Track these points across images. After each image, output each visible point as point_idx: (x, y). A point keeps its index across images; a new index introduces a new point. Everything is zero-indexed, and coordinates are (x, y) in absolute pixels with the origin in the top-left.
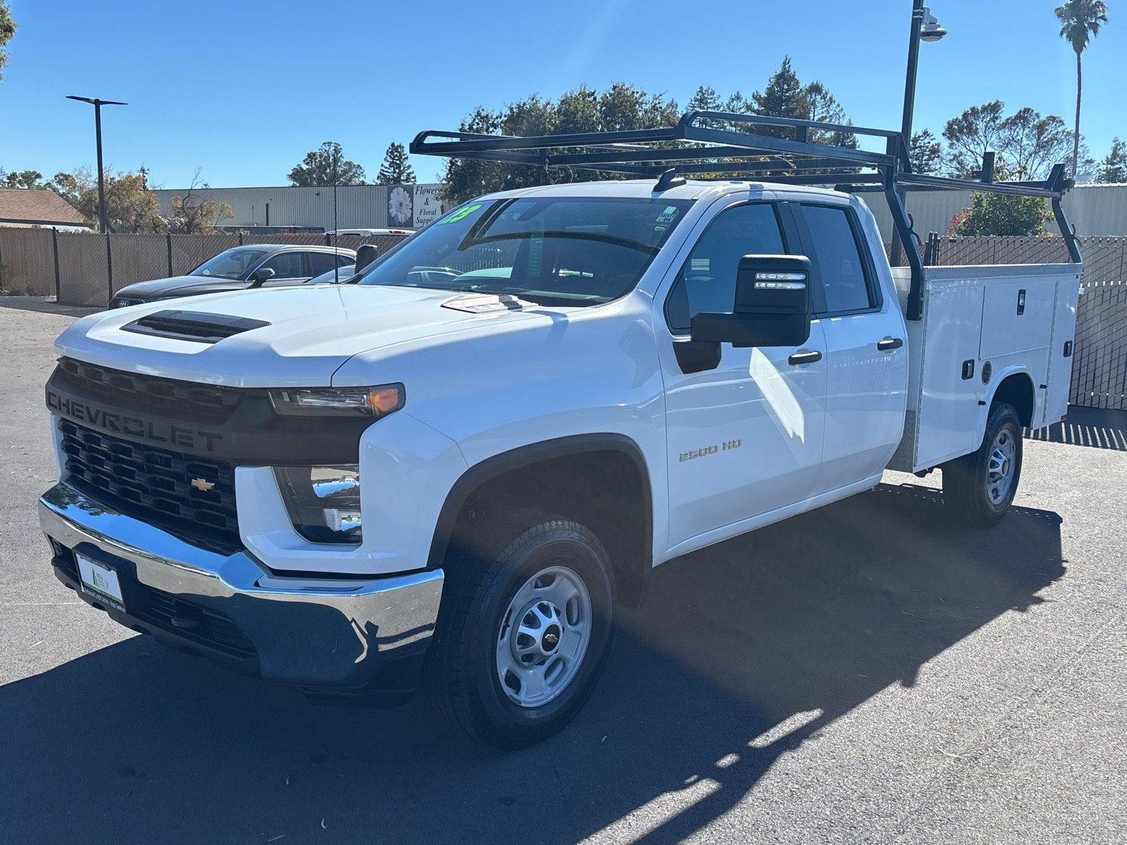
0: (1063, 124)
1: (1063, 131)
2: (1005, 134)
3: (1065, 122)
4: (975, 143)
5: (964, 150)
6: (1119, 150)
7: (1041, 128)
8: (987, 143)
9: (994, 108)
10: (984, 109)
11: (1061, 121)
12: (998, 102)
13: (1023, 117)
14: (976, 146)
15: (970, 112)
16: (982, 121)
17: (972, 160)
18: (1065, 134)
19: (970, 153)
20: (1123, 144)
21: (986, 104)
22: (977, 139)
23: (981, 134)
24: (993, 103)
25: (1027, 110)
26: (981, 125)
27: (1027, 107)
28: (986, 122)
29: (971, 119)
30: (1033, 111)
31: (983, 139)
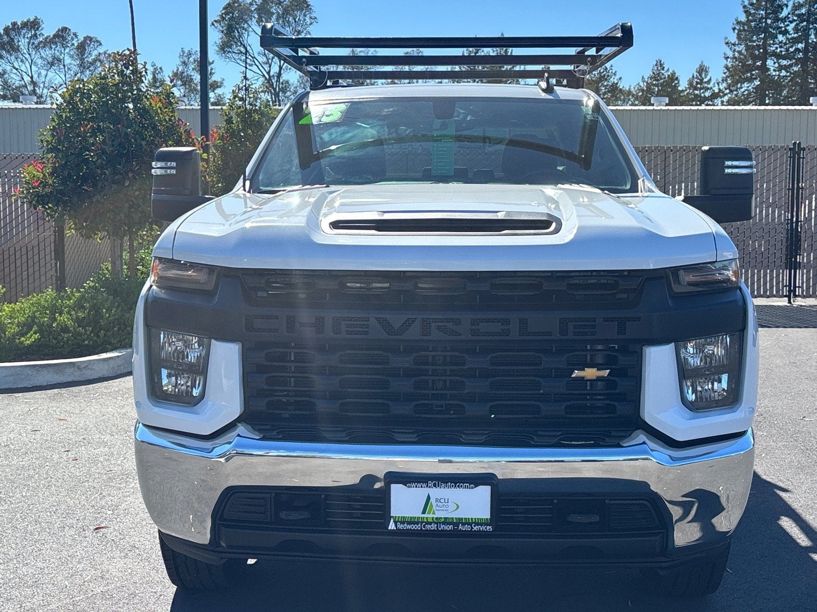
0: (101, 44)
1: (105, 53)
2: (47, 53)
3: (102, 42)
4: (19, 60)
5: (8, 68)
6: (157, 74)
7: (82, 48)
8: (32, 61)
9: (34, 25)
10: (25, 25)
11: (98, 41)
12: (36, 18)
13: (62, 36)
14: (20, 64)
15: (11, 27)
16: (24, 37)
17: (18, 78)
18: (106, 55)
19: (14, 71)
20: (161, 68)
21: (25, 20)
22: (21, 56)
23: (25, 51)
24: (32, 20)
25: (65, 29)
26: (23, 43)
27: (65, 26)
28: (27, 38)
29: (13, 34)
30: (70, 30)
31: (27, 56)
